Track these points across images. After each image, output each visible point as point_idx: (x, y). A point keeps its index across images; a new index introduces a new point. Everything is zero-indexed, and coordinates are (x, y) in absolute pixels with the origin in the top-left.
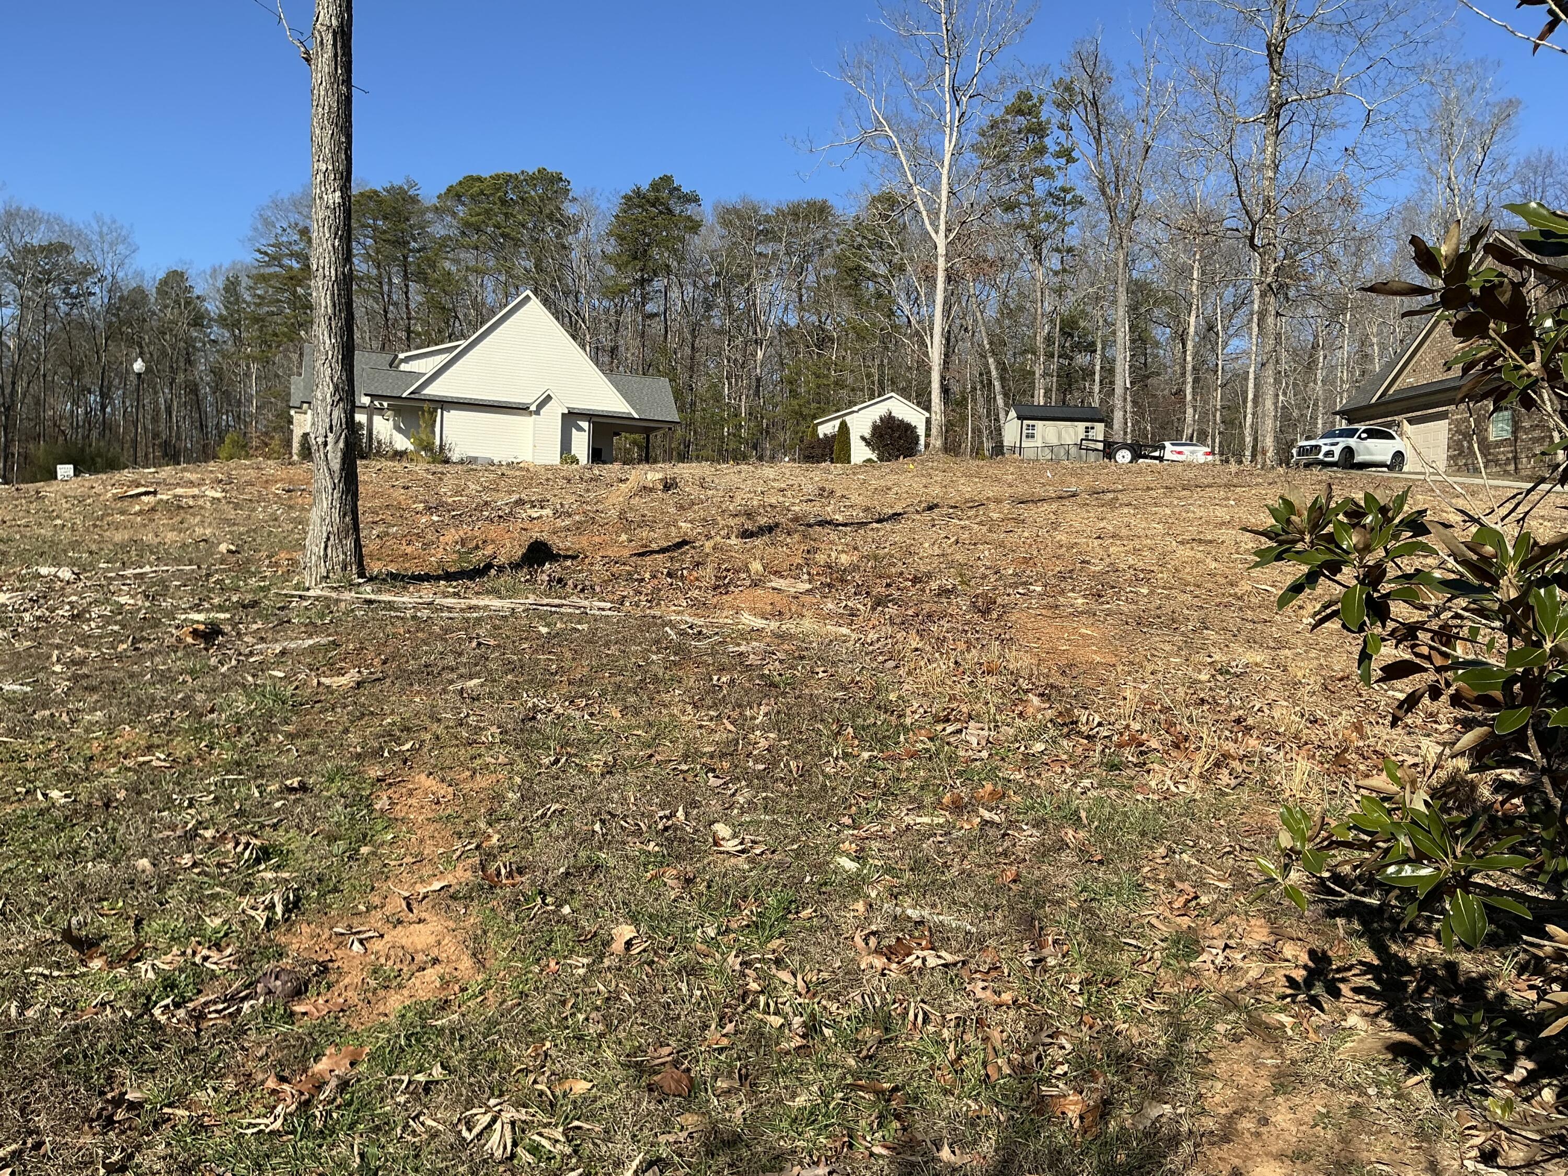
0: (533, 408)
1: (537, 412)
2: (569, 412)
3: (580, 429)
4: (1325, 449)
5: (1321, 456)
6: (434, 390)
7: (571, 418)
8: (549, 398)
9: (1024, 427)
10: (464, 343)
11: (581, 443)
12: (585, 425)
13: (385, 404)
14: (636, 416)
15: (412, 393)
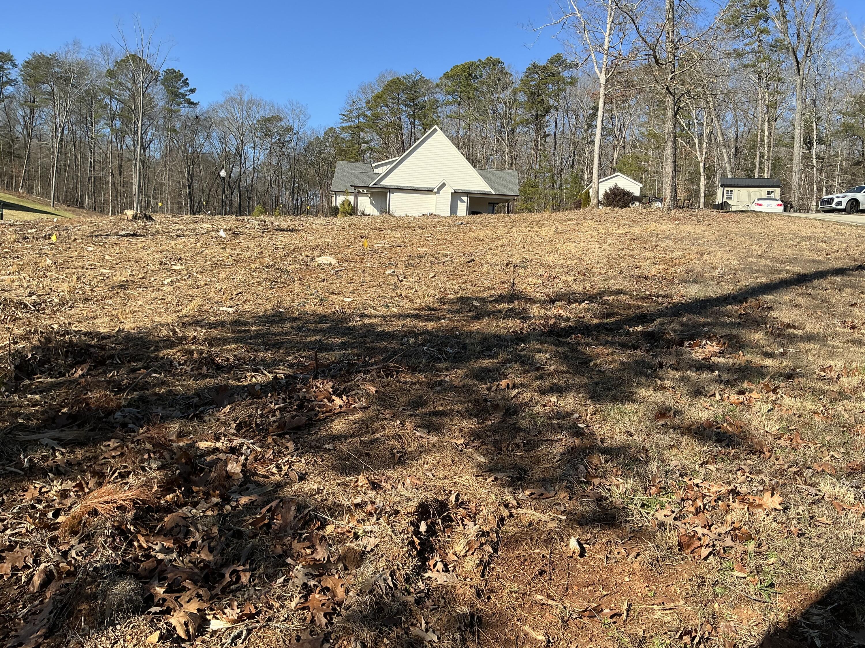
0: (435, 190)
1: (438, 192)
2: (455, 192)
3: (462, 201)
4: (836, 200)
5: (834, 205)
6: (385, 183)
7: (456, 195)
8: (444, 185)
9: (725, 192)
10: (399, 158)
11: (462, 208)
12: (465, 199)
13: (365, 191)
14: (494, 193)
15: (374, 184)
